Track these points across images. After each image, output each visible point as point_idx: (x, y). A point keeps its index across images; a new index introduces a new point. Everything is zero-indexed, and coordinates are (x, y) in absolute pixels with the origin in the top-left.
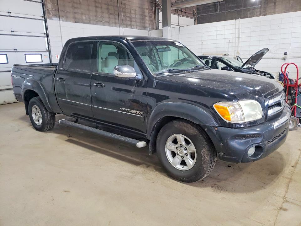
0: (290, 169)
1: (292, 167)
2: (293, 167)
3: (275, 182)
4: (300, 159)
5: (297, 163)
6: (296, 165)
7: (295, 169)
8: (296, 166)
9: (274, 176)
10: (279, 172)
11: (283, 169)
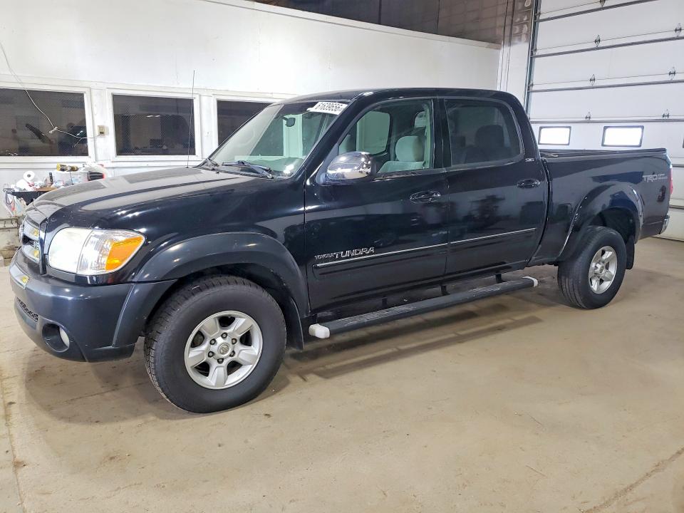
0: (13, 395)
1: (11, 401)
2: (11, 403)
3: (24, 364)
4: (5, 431)
5: (7, 416)
6: (6, 411)
7: (4, 402)
8: (5, 408)
9: (34, 370)
10: (30, 380)
11: (27, 388)
